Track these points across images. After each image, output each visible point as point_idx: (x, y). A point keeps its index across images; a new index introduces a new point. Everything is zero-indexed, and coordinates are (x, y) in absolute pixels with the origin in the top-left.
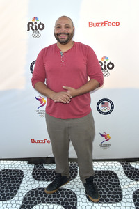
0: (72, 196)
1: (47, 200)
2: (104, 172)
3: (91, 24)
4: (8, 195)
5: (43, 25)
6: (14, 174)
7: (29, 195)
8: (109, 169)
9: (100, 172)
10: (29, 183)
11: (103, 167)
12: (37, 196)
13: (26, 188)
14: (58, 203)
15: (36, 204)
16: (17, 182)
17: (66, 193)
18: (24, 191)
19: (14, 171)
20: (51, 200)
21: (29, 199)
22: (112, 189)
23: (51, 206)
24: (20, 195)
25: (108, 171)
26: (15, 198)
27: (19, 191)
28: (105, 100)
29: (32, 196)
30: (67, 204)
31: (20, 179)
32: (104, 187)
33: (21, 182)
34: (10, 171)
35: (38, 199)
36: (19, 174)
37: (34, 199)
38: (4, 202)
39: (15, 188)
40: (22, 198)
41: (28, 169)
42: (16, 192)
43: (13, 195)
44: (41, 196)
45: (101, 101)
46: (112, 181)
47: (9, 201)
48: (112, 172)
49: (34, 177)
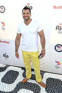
0: (38, 88)
1: (27, 87)
2: (56, 79)
3: (55, 7)
4: (11, 81)
5: (32, 7)
6: (15, 73)
7: (19, 83)
8: (59, 79)
9: (54, 79)
10: (20, 78)
11: (56, 77)
12: (23, 85)
13: (19, 80)
14: (32, 90)
15: (22, 88)
16: (16, 77)
17: (36, 86)
18: (17, 81)
19: (15, 71)
20: (29, 88)
21: (19, 85)
22: (58, 89)
23: (28, 91)
24: (16, 83)
25: (58, 80)
26: (13, 84)
27: (16, 81)
28: (59, 45)
29: (21, 84)
30: (36, 91)
31: (17, 76)
32: (55, 87)
33: (17, 77)
34: (14, 71)
35: (23, 86)
36: (17, 73)
37: (21, 86)
38: (9, 85)
39: (14, 79)
40: (16, 84)
41: (21, 72)
42: (14, 81)
43: (13, 82)
44: (25, 85)
45: (57, 45)
46: (59, 84)
47: (10, 85)
48: (60, 80)
49: (23, 76)
